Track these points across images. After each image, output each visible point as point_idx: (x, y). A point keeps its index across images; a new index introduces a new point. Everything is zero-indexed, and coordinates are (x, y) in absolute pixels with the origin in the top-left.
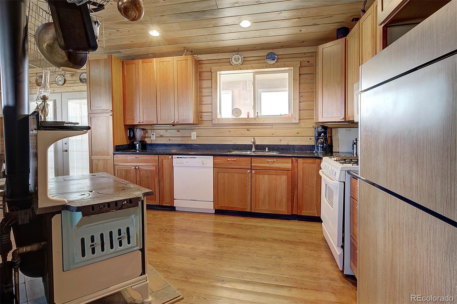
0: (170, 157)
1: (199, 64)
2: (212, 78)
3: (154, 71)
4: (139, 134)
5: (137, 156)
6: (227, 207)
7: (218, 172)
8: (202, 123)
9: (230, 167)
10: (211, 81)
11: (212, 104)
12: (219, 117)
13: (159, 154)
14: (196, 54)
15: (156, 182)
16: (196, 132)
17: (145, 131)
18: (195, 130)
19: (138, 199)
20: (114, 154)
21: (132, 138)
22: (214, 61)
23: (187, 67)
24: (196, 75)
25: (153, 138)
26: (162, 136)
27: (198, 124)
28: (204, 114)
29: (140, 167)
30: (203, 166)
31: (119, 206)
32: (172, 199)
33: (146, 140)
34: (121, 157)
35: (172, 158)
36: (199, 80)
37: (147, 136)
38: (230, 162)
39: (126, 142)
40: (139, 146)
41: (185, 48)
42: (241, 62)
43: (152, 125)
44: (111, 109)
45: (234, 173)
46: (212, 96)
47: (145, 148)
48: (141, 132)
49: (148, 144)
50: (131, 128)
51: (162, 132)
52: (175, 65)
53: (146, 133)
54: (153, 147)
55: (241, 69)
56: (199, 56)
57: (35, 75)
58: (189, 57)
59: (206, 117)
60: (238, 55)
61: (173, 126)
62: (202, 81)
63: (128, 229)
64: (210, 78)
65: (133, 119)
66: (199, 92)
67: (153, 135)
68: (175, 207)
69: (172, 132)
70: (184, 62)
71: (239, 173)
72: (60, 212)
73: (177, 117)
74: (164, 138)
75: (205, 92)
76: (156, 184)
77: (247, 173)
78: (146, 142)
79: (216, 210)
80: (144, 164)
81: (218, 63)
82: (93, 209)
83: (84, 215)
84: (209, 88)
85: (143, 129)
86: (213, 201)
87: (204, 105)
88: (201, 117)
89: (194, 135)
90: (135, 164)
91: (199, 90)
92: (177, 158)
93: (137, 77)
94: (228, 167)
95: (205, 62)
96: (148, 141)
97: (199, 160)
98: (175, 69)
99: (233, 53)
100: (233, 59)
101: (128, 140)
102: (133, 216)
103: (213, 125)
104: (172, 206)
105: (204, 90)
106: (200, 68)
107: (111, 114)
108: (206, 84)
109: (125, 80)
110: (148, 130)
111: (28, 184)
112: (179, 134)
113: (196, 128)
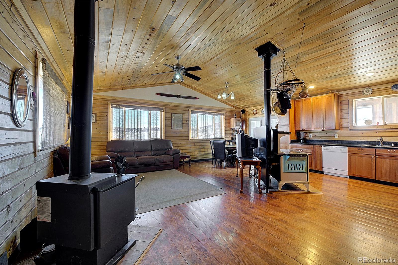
0: (320, 146)
1: (340, 97)
2: (349, 103)
3: (311, 104)
4: (302, 135)
5: (302, 145)
6: (357, 175)
7: (351, 156)
8: (342, 129)
9: (360, 153)
10: (348, 105)
11: (349, 118)
12: (354, 125)
13: (314, 145)
14: (337, 92)
15: (312, 158)
16: (338, 134)
17: (306, 133)
18: (337, 133)
19: (306, 155)
20: (290, 144)
21: (299, 137)
22: (351, 94)
23: (331, 100)
24: (337, 103)
25: (311, 137)
26: (316, 136)
27: (339, 130)
28: (343, 124)
29: (303, 150)
30: (341, 152)
31: (300, 156)
32: (322, 167)
33: (306, 138)
34: (293, 145)
35: (322, 147)
36: (340, 105)
37: (307, 136)
38: (359, 150)
39: (295, 138)
40: (303, 141)
41: (330, 90)
42: (371, 92)
43: (310, 130)
44: (289, 124)
45: (362, 157)
46: (349, 114)
47: (306, 141)
48: (304, 134)
49: (308, 140)
50: (298, 132)
51: (316, 134)
52: (324, 100)
53: (306, 134)
54: (310, 142)
55: (371, 97)
56: (339, 92)
57: (253, 110)
58: (333, 95)
59: (344, 125)
60: (368, 89)
61: (323, 130)
62: (342, 106)
63: (302, 165)
64: (347, 104)
65: (300, 128)
66: (340, 112)
67: (311, 135)
68: (323, 172)
69: (323, 134)
70: (329, 98)
71: (366, 157)
72: (282, 156)
73: (325, 126)
74: (317, 137)
75: (344, 111)
76: (312, 159)
77: (372, 157)
78: (306, 139)
79: (350, 176)
80: (306, 149)
81: (353, 95)
82: (292, 156)
83: (290, 157)
84: (347, 109)
85: (305, 132)
86: (347, 171)
87: (343, 119)
88: (341, 126)
89: (336, 135)
90: (301, 149)
91: (340, 111)
92: (325, 147)
93: (302, 108)
94: (358, 153)
95: (344, 95)
96: (307, 138)
97: (338, 149)
98: (324, 102)
99: (365, 88)
100: (364, 91)
101: (297, 138)
102: (304, 161)
103: (350, 130)
104: (321, 171)
105: (343, 111)
106: (340, 99)
107: (289, 126)
108: (344, 107)
109: (295, 110)
110: (308, 133)
111: (271, 150)
112: (327, 135)
113: (338, 132)
